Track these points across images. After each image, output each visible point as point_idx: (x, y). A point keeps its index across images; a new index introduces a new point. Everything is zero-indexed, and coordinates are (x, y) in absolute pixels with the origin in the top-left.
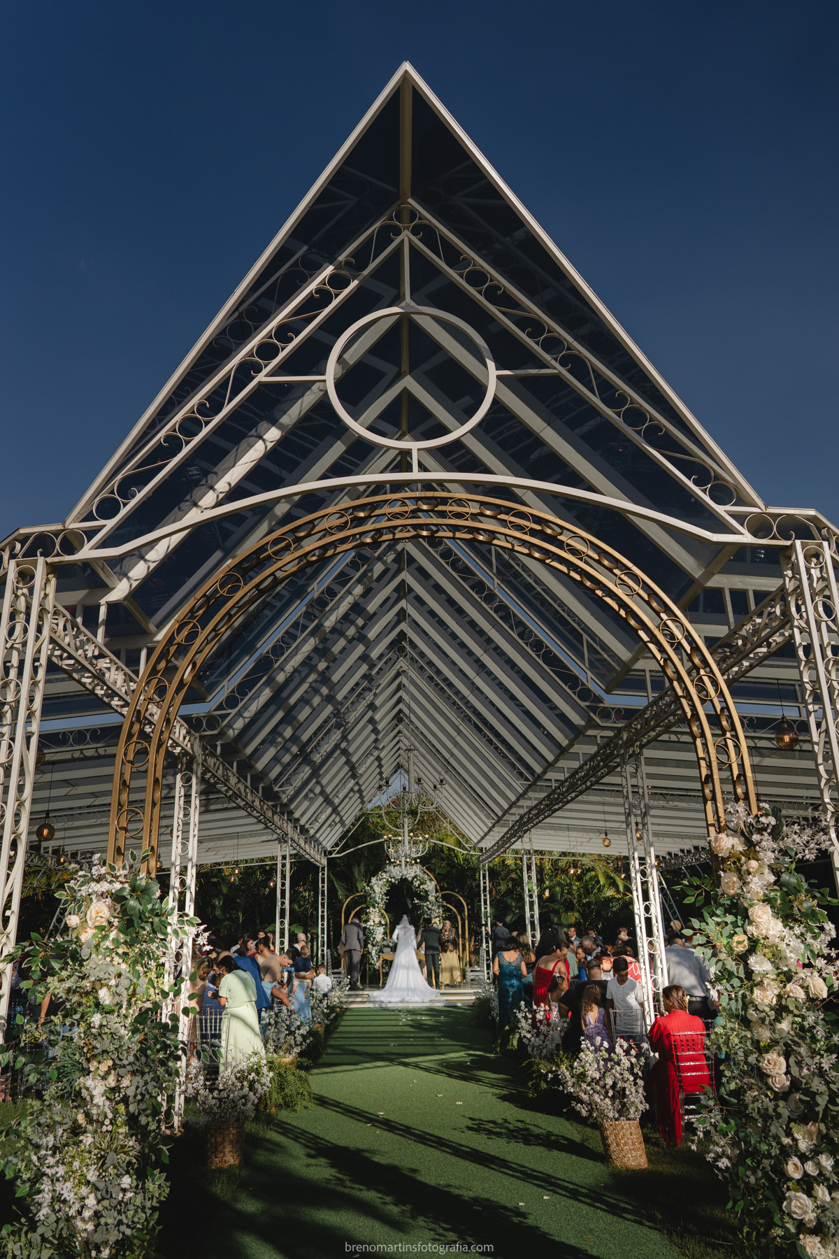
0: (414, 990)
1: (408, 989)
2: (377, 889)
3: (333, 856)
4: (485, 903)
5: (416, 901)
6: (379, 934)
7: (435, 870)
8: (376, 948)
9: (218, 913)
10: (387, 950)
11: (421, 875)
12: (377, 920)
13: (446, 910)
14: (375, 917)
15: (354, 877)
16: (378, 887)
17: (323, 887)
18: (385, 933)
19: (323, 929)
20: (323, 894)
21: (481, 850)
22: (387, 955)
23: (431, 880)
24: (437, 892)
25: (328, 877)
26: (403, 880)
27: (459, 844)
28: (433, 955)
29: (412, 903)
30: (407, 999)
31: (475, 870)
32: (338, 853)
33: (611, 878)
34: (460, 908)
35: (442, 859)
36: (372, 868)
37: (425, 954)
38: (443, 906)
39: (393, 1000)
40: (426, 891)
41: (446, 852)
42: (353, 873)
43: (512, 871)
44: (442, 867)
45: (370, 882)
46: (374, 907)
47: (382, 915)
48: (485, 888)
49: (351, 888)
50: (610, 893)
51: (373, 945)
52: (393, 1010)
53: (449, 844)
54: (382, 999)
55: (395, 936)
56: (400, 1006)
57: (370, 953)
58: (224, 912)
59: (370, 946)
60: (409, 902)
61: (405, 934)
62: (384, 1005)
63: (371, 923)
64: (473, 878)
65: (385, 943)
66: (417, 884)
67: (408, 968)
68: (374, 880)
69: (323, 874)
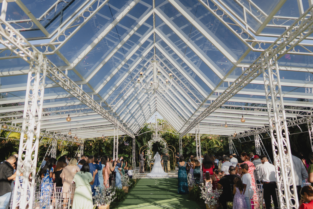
0: (160, 173)
1: (158, 173)
2: (150, 145)
3: (137, 135)
4: (181, 149)
5: (161, 148)
6: (150, 157)
7: (166, 140)
8: (149, 161)
9: (104, 151)
10: (152, 162)
11: (162, 141)
12: (150, 153)
13: (170, 150)
14: (149, 152)
15: (143, 141)
16: (150, 144)
17: (134, 144)
18: (152, 157)
19: (134, 156)
20: (134, 146)
21: (180, 134)
22: (152, 163)
23: (165, 142)
24: (167, 145)
25: (136, 141)
26: (157, 142)
27: (173, 132)
28: (166, 163)
29: (160, 149)
30: (158, 176)
31: (178, 139)
32: (138, 134)
33: (217, 142)
34: (173, 150)
35: (169, 137)
36: (148, 139)
37: (163, 163)
38: (169, 149)
39: (153, 176)
40: (164, 145)
41: (170, 134)
42: (142, 140)
43: (189, 140)
44: (168, 139)
45: (148, 143)
46: (149, 150)
47: (151, 152)
48: (181, 144)
49: (142, 144)
50: (216, 146)
51: (148, 160)
52: (154, 179)
53: (171, 132)
54: (150, 176)
55: (154, 158)
56: (156, 178)
57: (148, 162)
58: (106, 151)
59: (147, 160)
60: (159, 148)
61: (158, 157)
62: (151, 178)
63: (148, 154)
64: (177, 142)
65: (152, 160)
66: (161, 143)
67: (158, 167)
68: (149, 142)
69: (134, 140)
